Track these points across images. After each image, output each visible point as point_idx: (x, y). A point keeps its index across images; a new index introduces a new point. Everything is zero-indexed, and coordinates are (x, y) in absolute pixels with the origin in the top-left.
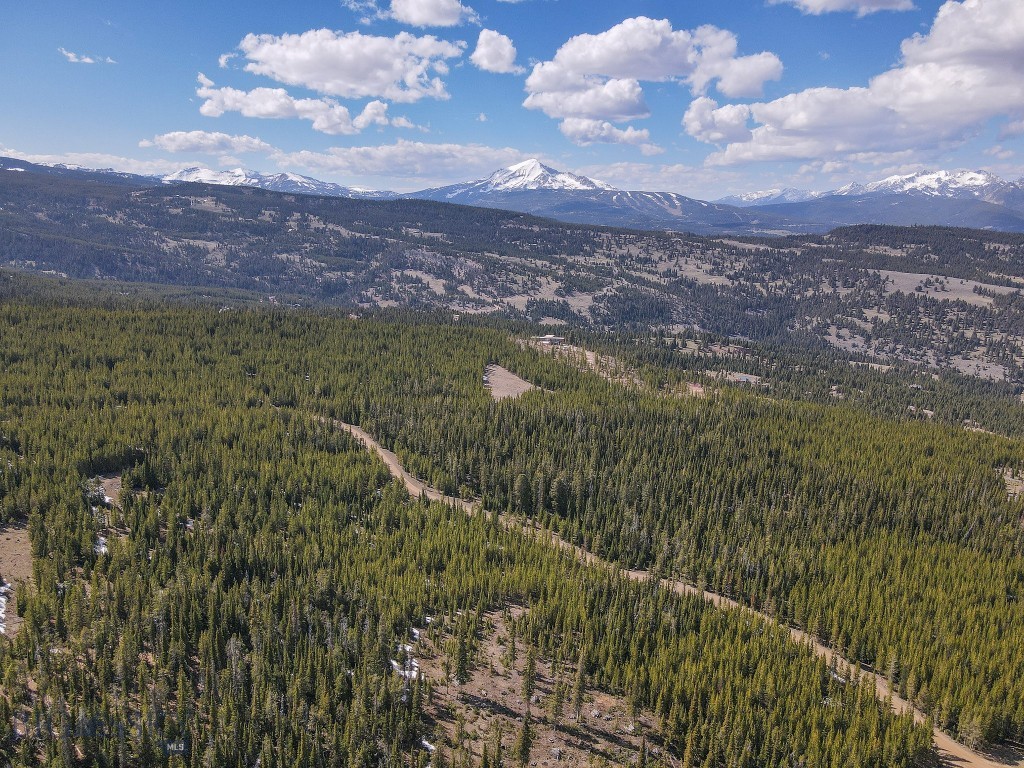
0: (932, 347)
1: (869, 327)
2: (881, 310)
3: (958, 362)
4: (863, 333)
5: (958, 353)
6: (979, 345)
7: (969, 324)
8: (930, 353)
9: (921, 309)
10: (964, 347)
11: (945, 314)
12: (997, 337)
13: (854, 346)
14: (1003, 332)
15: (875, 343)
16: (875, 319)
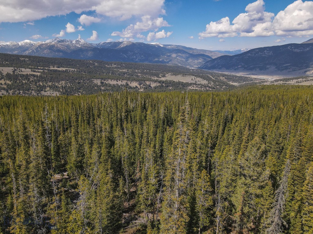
0: (33, 90)
1: (5, 86)
2: (5, 80)
3: (43, 93)
4: (4, 89)
5: (42, 90)
6: (46, 87)
7: (39, 81)
8: (33, 92)
9: (20, 78)
10: (42, 88)
11: (29, 79)
12: (50, 84)
13: (3, 94)
14: (50, 82)
15: (11, 92)
16: (5, 83)
